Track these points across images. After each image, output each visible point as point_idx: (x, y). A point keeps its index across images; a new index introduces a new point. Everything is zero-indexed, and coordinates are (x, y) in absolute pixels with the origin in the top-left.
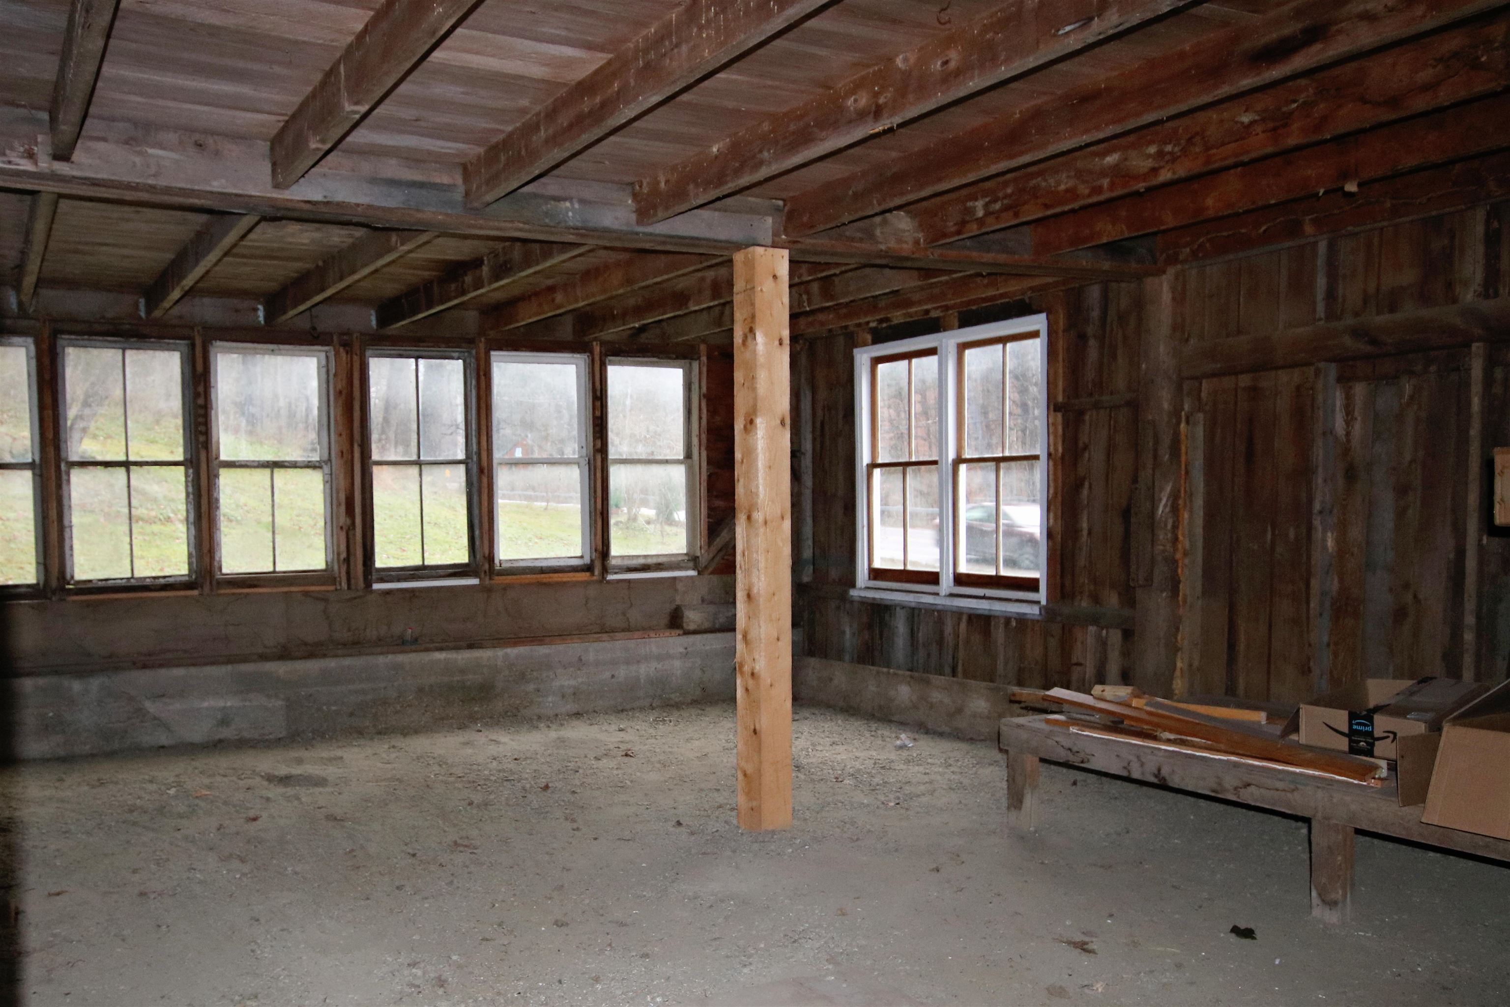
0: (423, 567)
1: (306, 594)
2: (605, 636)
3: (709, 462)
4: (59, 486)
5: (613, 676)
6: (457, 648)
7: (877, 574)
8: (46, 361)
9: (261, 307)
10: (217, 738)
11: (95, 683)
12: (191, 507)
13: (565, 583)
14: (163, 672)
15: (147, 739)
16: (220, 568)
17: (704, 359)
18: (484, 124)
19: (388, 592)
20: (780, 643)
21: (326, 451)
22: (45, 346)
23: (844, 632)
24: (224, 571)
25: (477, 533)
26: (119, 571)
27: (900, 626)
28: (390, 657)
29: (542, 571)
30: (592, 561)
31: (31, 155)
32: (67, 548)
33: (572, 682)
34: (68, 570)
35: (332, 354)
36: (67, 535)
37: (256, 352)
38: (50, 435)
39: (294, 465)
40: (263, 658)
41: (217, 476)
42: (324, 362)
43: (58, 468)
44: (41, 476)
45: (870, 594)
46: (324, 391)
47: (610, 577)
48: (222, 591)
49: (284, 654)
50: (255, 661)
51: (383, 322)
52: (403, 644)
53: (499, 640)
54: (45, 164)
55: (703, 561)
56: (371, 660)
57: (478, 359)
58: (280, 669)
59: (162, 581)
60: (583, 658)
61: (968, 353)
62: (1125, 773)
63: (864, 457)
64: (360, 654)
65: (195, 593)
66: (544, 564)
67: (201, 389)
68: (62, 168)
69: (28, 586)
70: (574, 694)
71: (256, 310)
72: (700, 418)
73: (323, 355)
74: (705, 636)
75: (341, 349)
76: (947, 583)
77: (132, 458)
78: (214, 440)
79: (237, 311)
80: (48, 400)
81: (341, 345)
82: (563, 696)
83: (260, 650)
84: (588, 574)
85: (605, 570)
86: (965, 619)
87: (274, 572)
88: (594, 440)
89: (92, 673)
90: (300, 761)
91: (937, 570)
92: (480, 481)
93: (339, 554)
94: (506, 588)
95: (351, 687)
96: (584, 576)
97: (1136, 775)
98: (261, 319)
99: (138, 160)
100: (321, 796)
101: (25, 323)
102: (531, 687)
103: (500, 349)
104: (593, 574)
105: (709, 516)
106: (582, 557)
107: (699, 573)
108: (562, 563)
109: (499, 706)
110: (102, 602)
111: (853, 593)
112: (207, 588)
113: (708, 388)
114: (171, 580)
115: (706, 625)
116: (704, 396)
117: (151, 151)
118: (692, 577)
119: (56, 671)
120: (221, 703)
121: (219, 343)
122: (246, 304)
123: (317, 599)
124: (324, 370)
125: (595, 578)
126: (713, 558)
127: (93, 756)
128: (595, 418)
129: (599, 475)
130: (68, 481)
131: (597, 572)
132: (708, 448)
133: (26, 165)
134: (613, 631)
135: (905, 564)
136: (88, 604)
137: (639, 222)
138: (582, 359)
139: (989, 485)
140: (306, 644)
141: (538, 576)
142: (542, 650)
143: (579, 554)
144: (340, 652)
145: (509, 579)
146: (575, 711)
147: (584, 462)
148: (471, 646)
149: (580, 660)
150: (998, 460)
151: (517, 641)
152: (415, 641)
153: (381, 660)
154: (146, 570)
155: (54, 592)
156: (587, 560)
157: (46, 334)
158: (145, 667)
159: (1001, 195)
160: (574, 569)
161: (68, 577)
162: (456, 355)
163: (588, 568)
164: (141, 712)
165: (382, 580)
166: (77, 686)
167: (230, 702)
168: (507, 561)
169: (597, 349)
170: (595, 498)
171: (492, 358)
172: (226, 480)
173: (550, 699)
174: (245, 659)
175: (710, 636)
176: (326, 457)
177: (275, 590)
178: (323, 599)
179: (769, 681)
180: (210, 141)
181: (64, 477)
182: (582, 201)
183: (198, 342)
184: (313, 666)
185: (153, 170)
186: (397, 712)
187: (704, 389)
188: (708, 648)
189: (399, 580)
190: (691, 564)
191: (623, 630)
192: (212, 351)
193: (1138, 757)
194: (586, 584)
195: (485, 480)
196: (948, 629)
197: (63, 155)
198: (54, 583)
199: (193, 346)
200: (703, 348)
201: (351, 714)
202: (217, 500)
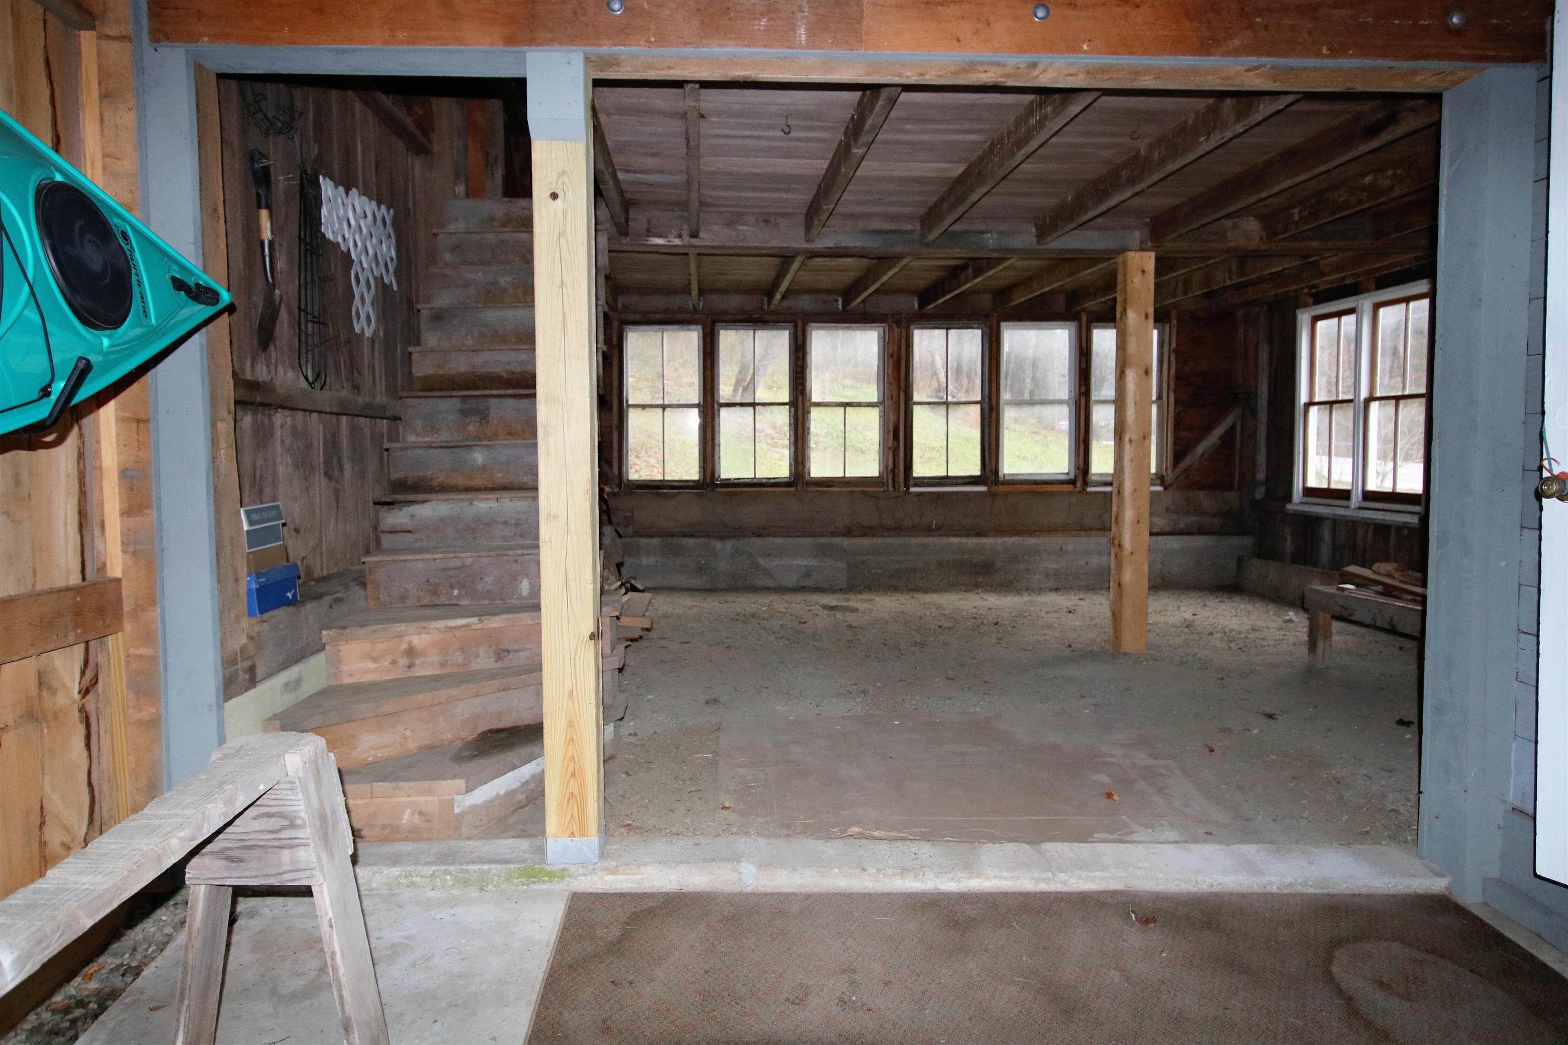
0: (947, 477)
1: (864, 493)
2: (1083, 533)
3: (1176, 402)
4: (713, 419)
5: (1087, 563)
6: (968, 535)
7: (1309, 492)
8: (708, 340)
9: (840, 299)
10: (802, 585)
11: (729, 544)
12: (792, 433)
13: (1053, 492)
14: (770, 539)
15: (759, 583)
16: (809, 474)
17: (1174, 322)
18: (917, 199)
19: (921, 494)
20: (1140, 525)
21: (882, 396)
22: (708, 331)
23: (1286, 539)
24: (812, 475)
25: (987, 453)
26: (746, 473)
27: (1326, 534)
28: (919, 539)
29: (1036, 482)
30: (1076, 476)
31: (680, 236)
32: (716, 458)
33: (1054, 566)
34: (717, 473)
35: (887, 329)
36: (716, 450)
37: (837, 329)
38: (709, 386)
39: (859, 405)
40: (833, 534)
41: (809, 412)
42: (882, 334)
43: (713, 407)
44: (703, 412)
45: (1306, 508)
46: (882, 354)
47: (1090, 489)
48: (810, 489)
49: (847, 533)
50: (828, 536)
51: (922, 305)
52: (928, 530)
53: (1000, 531)
54: (687, 240)
55: (1169, 479)
56: (905, 540)
57: (991, 329)
58: (845, 542)
59: (773, 481)
60: (1064, 548)
61: (1382, 311)
62: (1373, 623)
63: (1303, 397)
64: (899, 536)
65: (793, 489)
66: (1038, 478)
67: (800, 355)
68: (695, 241)
69: (694, 481)
70: (1056, 574)
71: (837, 301)
72: (1169, 368)
73: (881, 330)
74: (1166, 537)
75: (894, 325)
76: (1356, 498)
77: (757, 401)
78: (808, 389)
79: (825, 302)
80: (709, 364)
81: (894, 322)
82: (1047, 575)
83: (833, 530)
84: (1071, 486)
85: (1086, 483)
86: (1371, 529)
87: (844, 477)
88: (1080, 386)
89: (728, 538)
90: (847, 600)
91: (1349, 487)
92: (990, 417)
93: (887, 466)
94: (1007, 494)
95: (892, 558)
96: (1069, 488)
97: (1379, 624)
98: (840, 307)
99: (734, 233)
100: (850, 618)
101: (698, 316)
102: (1022, 566)
103: (1008, 320)
104: (1075, 487)
105: (1175, 444)
106: (1068, 474)
107: (1165, 489)
108: (1052, 478)
109: (997, 578)
110: (736, 493)
111: (1289, 507)
112: (800, 486)
113: (1177, 344)
114: (778, 481)
115: (1168, 529)
116: (1174, 350)
117: (740, 228)
118: (1158, 492)
119: (707, 535)
120: (805, 563)
121: (812, 324)
122: (831, 297)
123: (872, 496)
124: (882, 340)
125: (1077, 490)
126: (1177, 478)
127: (727, 590)
128: (1081, 370)
129: (1083, 412)
130: (719, 415)
131: (1079, 484)
132: (1175, 392)
133: (677, 242)
134: (1091, 529)
135: (1329, 484)
136: (728, 494)
137: (1038, 243)
138: (1073, 325)
139: (1390, 419)
140: (863, 527)
141: (1032, 486)
142: (1032, 541)
143: (1066, 471)
144: (885, 533)
145: (1011, 488)
146: (1055, 587)
147: (1072, 402)
148: (978, 535)
149: (1061, 549)
150: (1398, 399)
151: (1013, 531)
152: (939, 528)
153: (913, 540)
154: (763, 473)
155: (708, 486)
156: (1072, 476)
157: (709, 323)
158: (759, 535)
159: (1308, 205)
160: (1062, 482)
161: (717, 476)
162: (976, 326)
163: (1073, 482)
164: (756, 565)
165: (917, 485)
166: (718, 545)
167: (812, 562)
168: (1009, 475)
169: (1084, 318)
170: (1079, 430)
171: (1002, 328)
172: (815, 414)
173: (1037, 576)
174: (822, 535)
175: (1169, 538)
176: (881, 400)
177: (844, 489)
178: (874, 496)
179: (1130, 550)
180: (772, 219)
181: (716, 413)
182: (998, 232)
183: (800, 324)
184: (866, 542)
185: (741, 238)
186: (922, 578)
187: (1174, 345)
188: (1168, 547)
189: (929, 485)
190: (1159, 482)
191: (1099, 529)
192: (809, 329)
193: (1380, 610)
194: (1070, 493)
195: (994, 415)
196: (1360, 535)
197: (694, 235)
198: (708, 480)
199: (796, 327)
200: (1174, 313)
201: (891, 577)
202: (809, 429)
